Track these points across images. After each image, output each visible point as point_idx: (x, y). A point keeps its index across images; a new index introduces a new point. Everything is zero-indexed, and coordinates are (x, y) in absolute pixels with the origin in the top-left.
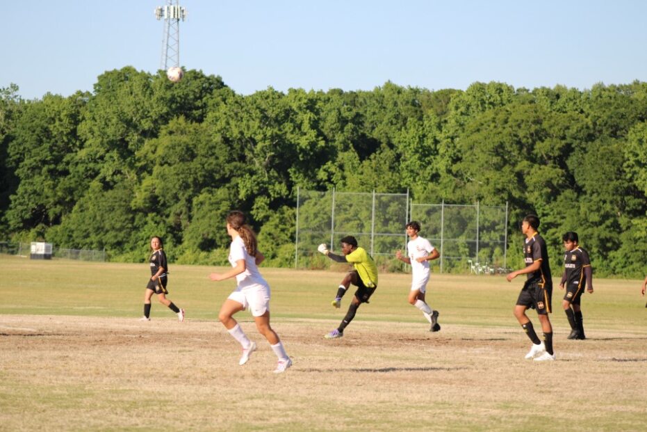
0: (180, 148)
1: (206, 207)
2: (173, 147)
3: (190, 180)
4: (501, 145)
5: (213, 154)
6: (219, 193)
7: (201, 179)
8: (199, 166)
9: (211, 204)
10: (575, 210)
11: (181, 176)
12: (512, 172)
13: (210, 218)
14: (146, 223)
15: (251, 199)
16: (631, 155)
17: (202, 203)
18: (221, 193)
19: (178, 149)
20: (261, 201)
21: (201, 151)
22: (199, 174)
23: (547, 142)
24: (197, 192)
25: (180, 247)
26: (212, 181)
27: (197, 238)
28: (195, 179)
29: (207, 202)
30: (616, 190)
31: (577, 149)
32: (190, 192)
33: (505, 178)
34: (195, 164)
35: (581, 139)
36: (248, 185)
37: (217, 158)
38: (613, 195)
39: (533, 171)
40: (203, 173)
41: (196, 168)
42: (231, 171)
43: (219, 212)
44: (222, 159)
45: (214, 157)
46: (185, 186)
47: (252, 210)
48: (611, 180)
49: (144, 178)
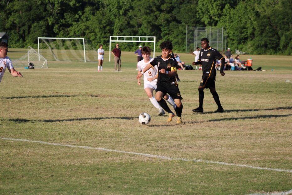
0: (26, 7)
1: (37, 28)
2: (23, 6)
3: (31, 18)
4: (150, 7)
5: (38, 9)
6: (41, 23)
7: (35, 18)
8: (34, 13)
9: (39, 27)
10: (177, 29)
11: (27, 17)
12: (154, 15)
13: (39, 32)
14: (11, 34)
15: (53, 25)
16: (200, 10)
17: (35, 27)
19: (25, 7)
20: (56, 26)
21: (34, 7)
22: (34, 16)
23: (165, 5)
24: (33, 22)
25: (25, 42)
26: (39, 18)
27: (33, 39)
28: (33, 17)
29: (37, 26)
30: (194, 22)
31: (177, 7)
32: (31, 22)
33: (150, 18)
34: (32, 12)
35: (178, 4)
36: (52, 20)
37: (40, 10)
38: (193, 24)
39: (161, 15)
40: (36, 16)
41: (33, 14)
42: (45, 15)
43: (42, 29)
44: (42, 10)
45: (38, 10)
46: (29, 20)
47: (54, 29)
48: (192, 18)
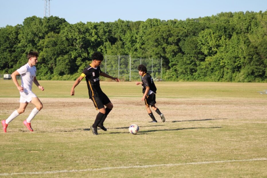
0: (52, 42)
1: (61, 61)
2: (50, 42)
3: (56, 53)
4: (158, 39)
5: (63, 44)
6: (65, 57)
7: (59, 52)
8: (58, 48)
9: (63, 60)
10: (182, 60)
11: (52, 51)
12: (161, 47)
13: (62, 65)
14: (41, 67)
15: (76, 58)
16: (200, 41)
17: (59, 60)
18: (66, 56)
19: (51, 43)
20: (79, 59)
21: (59, 43)
22: (59, 50)
23: (172, 38)
24: (58, 56)
25: (53, 74)
26: (63, 53)
27: (58, 71)
28: (57, 52)
29: (61, 60)
30: (195, 53)
31: (182, 40)
32: (55, 56)
33: (159, 49)
34: (57, 47)
35: (183, 37)
36: (75, 54)
37: (64, 45)
38: (194, 54)
39: (168, 47)
40: (60, 50)
41: (58, 49)
42: (69, 49)
43: (65, 63)
44: (66, 45)
45: (63, 45)
46: (54, 55)
47: (76, 62)
48: (193, 49)
49: (40, 52)
